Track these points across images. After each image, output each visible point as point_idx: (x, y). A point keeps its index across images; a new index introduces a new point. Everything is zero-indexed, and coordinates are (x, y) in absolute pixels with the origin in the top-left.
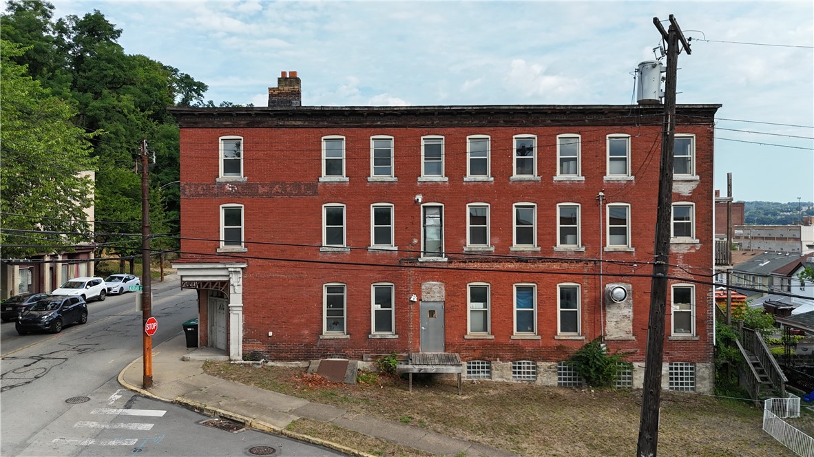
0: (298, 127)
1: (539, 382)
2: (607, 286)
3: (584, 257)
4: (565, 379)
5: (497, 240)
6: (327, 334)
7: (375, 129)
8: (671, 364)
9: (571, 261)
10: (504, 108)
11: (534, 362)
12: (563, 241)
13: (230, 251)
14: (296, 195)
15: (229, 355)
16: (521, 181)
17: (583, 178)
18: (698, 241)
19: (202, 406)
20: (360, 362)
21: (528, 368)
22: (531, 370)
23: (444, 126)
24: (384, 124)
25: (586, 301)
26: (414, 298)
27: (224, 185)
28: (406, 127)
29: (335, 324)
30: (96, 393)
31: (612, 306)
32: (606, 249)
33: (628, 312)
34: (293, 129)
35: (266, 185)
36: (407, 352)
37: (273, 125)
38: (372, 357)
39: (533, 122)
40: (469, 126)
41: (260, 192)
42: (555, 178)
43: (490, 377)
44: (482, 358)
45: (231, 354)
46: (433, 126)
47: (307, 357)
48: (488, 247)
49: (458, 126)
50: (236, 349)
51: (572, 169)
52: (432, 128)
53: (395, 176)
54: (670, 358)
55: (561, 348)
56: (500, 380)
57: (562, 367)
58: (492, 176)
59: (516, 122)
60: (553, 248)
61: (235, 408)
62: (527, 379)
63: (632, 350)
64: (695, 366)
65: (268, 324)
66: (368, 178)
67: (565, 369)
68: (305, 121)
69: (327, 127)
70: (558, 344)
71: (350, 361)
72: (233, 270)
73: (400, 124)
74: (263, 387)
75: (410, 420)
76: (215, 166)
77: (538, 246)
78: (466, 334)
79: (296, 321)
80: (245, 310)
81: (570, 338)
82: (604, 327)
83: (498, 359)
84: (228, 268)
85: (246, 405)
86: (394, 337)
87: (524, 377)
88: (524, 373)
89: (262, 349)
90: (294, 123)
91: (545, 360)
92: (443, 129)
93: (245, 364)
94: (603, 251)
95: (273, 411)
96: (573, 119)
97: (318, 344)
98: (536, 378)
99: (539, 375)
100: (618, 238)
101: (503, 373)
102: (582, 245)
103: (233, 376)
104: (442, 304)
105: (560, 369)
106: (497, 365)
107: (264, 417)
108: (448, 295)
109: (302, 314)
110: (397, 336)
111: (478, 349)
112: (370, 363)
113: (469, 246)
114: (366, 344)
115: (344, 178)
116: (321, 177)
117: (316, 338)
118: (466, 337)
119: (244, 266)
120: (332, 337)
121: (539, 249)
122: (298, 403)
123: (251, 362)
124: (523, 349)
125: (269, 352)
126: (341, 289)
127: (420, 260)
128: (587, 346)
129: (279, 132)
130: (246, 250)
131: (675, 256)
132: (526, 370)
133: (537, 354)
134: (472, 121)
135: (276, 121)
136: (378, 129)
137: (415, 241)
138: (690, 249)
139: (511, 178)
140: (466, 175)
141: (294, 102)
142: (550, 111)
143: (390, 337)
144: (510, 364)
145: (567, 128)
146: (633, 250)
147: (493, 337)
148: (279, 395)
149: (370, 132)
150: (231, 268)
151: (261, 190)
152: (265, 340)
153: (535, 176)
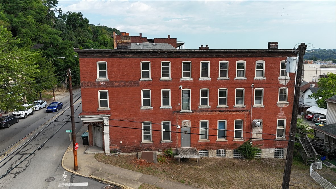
0: (131, 58)
1: (226, 157)
2: (253, 120)
3: (244, 109)
4: (236, 156)
5: (212, 103)
6: (144, 141)
7: (163, 59)
8: (275, 149)
9: (240, 111)
10: (216, 50)
11: (225, 150)
12: (237, 103)
13: (103, 109)
14: (130, 86)
15: (104, 151)
16: (222, 80)
17: (246, 79)
18: (288, 102)
19: (102, 180)
20: (157, 152)
21: (222, 152)
22: (224, 153)
23: (191, 57)
24: (167, 56)
25: (245, 126)
26: (179, 127)
27: (100, 82)
28: (176, 58)
29: (147, 137)
30: (56, 174)
31: (255, 128)
32: (254, 106)
33: (260, 130)
34: (128, 59)
35: (117, 82)
36: (176, 147)
37: (120, 57)
38: (162, 150)
39: (227, 56)
40: (201, 57)
41: (115, 85)
42: (235, 78)
43: (208, 156)
44: (205, 149)
45: (105, 151)
46: (187, 57)
47: (136, 150)
48: (208, 106)
49: (197, 57)
50: (107, 149)
51: (241, 74)
52: (186, 58)
53: (171, 78)
54: (275, 147)
55: (235, 144)
56: (212, 157)
57: (235, 151)
58: (210, 78)
59: (221, 56)
60: (233, 106)
61: (115, 180)
62: (222, 156)
63: (262, 144)
64: (284, 149)
65: (120, 138)
66: (160, 79)
67: (236, 152)
68: (133, 55)
69: (143, 58)
70: (234, 143)
71: (154, 152)
72: (105, 117)
73: (173, 56)
74: (122, 167)
75: (184, 181)
76: (95, 74)
77: (228, 105)
78: (199, 140)
79: (131, 137)
80: (110, 133)
81: (239, 140)
82: (252, 136)
83: (211, 149)
84: (103, 117)
85: (119, 178)
86: (171, 142)
87: (221, 155)
88: (221, 154)
89: (118, 148)
90: (129, 56)
91: (229, 149)
92: (191, 59)
93: (111, 155)
94: (252, 107)
95: (131, 181)
96: (243, 54)
97: (141, 146)
98: (225, 156)
99: (226, 155)
100: (258, 101)
101: (213, 154)
102: (245, 105)
103: (109, 162)
104: (190, 128)
105: (234, 152)
106: (211, 151)
107: (128, 184)
108: (192, 125)
109: (134, 134)
110: (172, 142)
111: (204, 145)
112: (161, 152)
113: (201, 106)
114: (160, 145)
115: (150, 79)
116: (140, 78)
117: (140, 143)
118: (199, 141)
119: (109, 116)
120: (146, 143)
121: (228, 107)
122: (139, 175)
123: (114, 154)
124: (221, 145)
125: (120, 149)
126: (149, 124)
127: (181, 112)
128: (245, 143)
129: (122, 60)
130: (110, 109)
131: (279, 108)
132: (222, 153)
133: (226, 147)
134: (203, 55)
135: (121, 55)
136: (164, 59)
137: (179, 104)
138: (285, 106)
139: (218, 78)
140: (200, 77)
141: (129, 47)
142: (234, 52)
143: (169, 142)
144: (216, 151)
145: (241, 58)
146: (264, 106)
147: (209, 141)
148: (130, 171)
149: (161, 60)
150: (104, 116)
151: (115, 84)
152: (119, 144)
153: (227, 78)
